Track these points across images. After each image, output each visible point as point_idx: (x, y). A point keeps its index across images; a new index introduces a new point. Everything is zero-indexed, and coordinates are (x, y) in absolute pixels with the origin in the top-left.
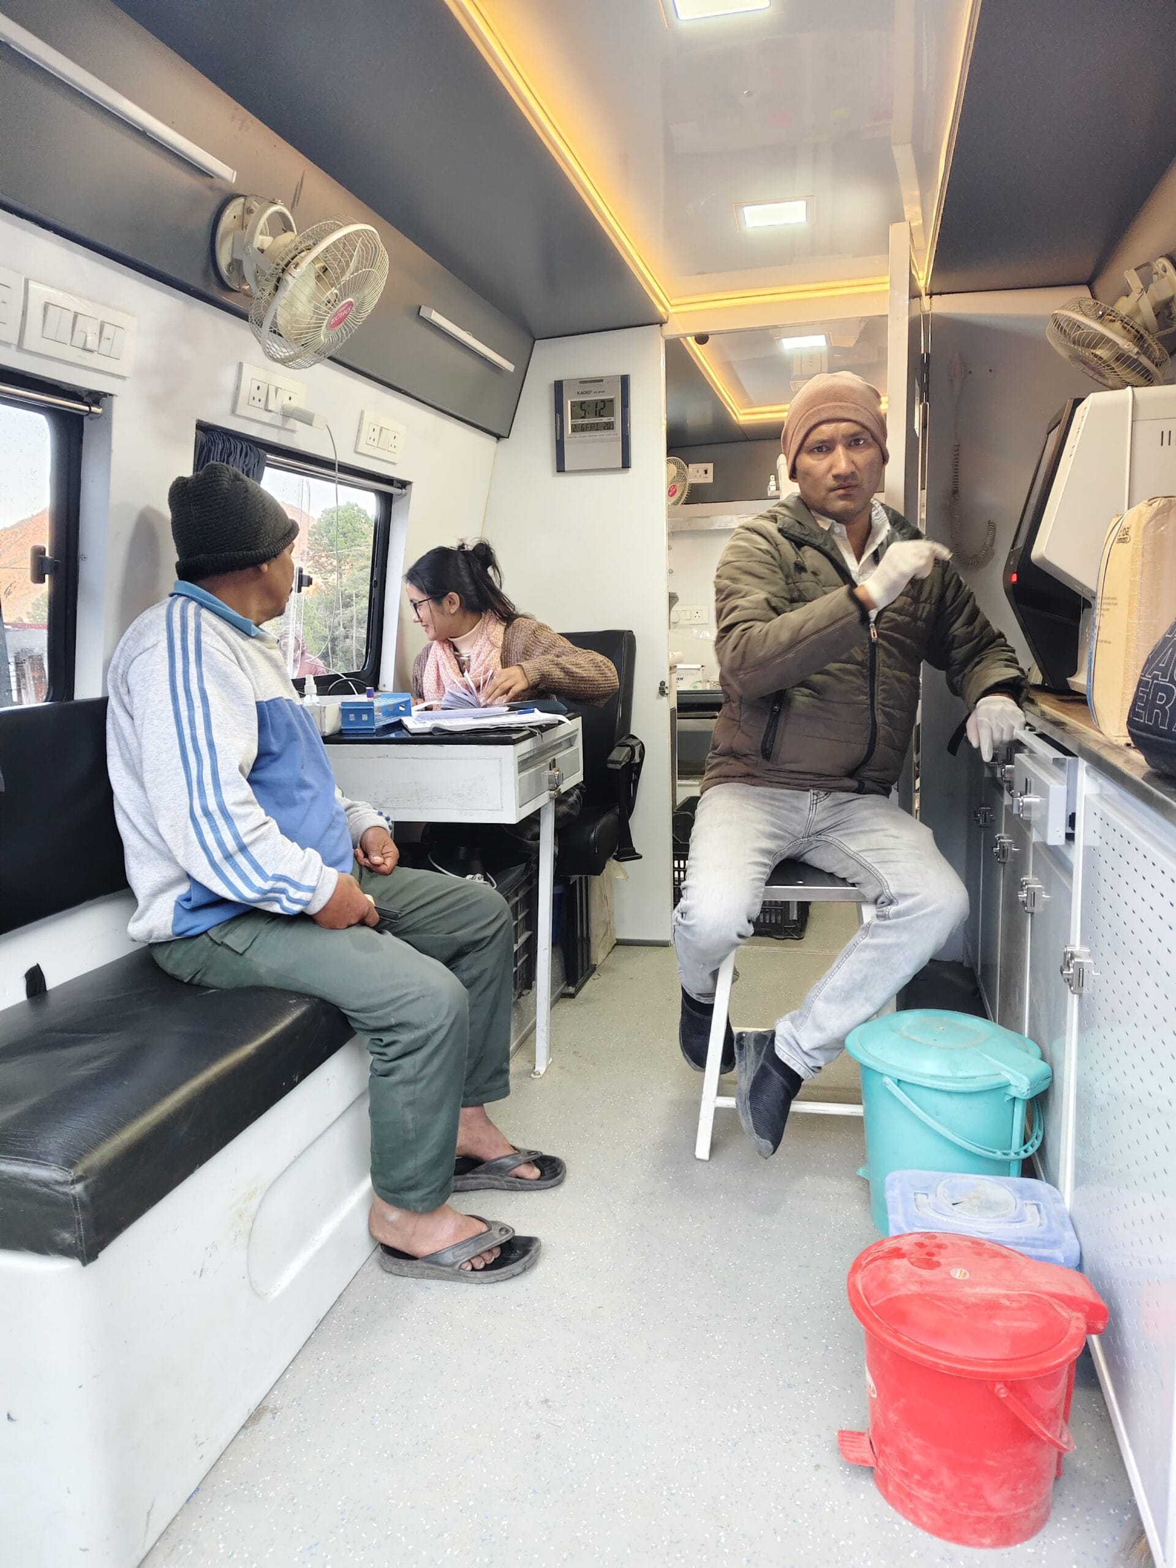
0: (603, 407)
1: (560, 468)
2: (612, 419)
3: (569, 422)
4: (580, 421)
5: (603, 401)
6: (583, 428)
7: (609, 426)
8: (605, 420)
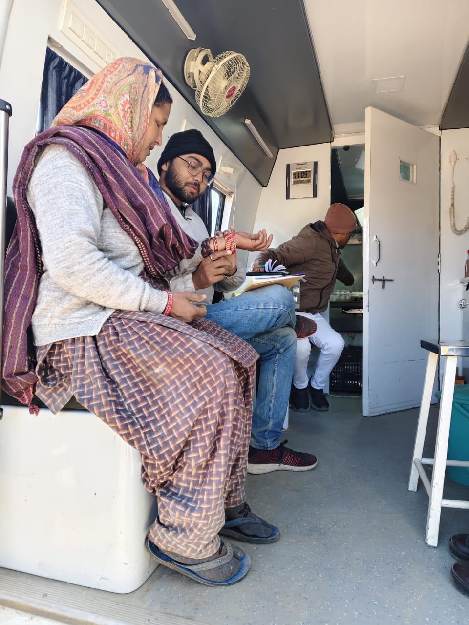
0: (305, 174)
1: (288, 197)
2: (310, 179)
3: (292, 180)
4: (296, 180)
5: (306, 171)
6: (298, 182)
7: (308, 181)
8: (307, 179)
